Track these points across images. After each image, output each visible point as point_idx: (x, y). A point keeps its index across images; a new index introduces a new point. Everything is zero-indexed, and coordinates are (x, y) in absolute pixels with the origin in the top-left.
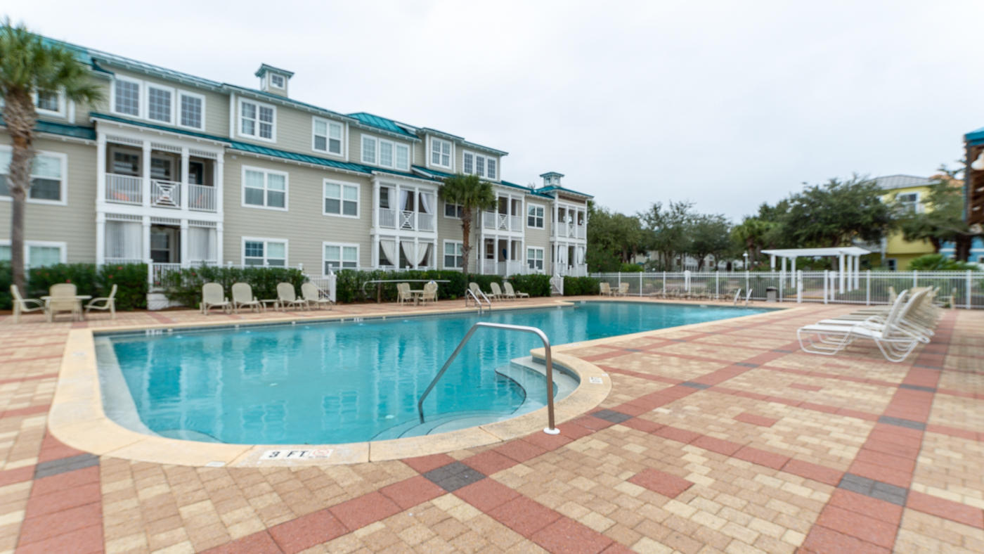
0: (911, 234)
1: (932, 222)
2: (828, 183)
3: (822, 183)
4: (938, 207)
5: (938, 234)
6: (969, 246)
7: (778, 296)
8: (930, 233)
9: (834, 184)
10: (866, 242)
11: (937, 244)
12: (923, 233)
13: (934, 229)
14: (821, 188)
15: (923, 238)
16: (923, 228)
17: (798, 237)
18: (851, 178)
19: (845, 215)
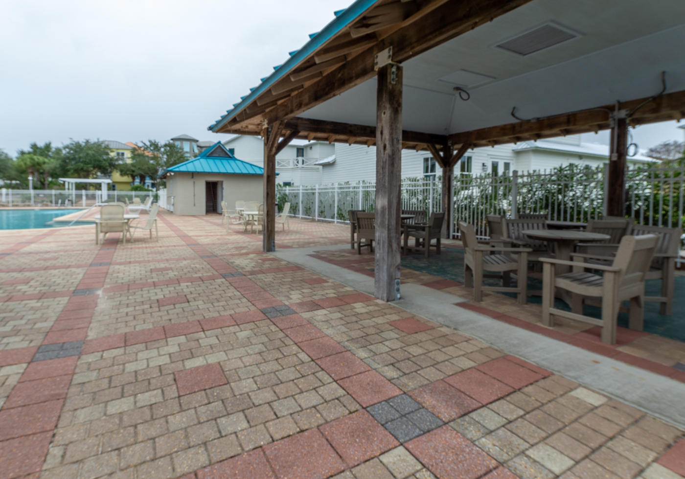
0: (123, 173)
1: (133, 168)
2: (85, 141)
3: (82, 141)
4: (135, 161)
5: (135, 174)
6: (145, 180)
7: (72, 203)
8: (131, 173)
9: (87, 142)
10: (103, 175)
11: (133, 177)
12: (128, 173)
13: (133, 171)
14: (81, 142)
15: (128, 175)
16: (128, 170)
17: (68, 171)
18: (96, 140)
19: (95, 160)
